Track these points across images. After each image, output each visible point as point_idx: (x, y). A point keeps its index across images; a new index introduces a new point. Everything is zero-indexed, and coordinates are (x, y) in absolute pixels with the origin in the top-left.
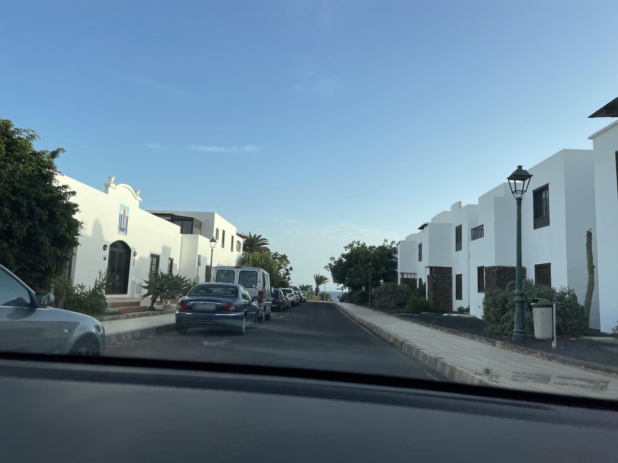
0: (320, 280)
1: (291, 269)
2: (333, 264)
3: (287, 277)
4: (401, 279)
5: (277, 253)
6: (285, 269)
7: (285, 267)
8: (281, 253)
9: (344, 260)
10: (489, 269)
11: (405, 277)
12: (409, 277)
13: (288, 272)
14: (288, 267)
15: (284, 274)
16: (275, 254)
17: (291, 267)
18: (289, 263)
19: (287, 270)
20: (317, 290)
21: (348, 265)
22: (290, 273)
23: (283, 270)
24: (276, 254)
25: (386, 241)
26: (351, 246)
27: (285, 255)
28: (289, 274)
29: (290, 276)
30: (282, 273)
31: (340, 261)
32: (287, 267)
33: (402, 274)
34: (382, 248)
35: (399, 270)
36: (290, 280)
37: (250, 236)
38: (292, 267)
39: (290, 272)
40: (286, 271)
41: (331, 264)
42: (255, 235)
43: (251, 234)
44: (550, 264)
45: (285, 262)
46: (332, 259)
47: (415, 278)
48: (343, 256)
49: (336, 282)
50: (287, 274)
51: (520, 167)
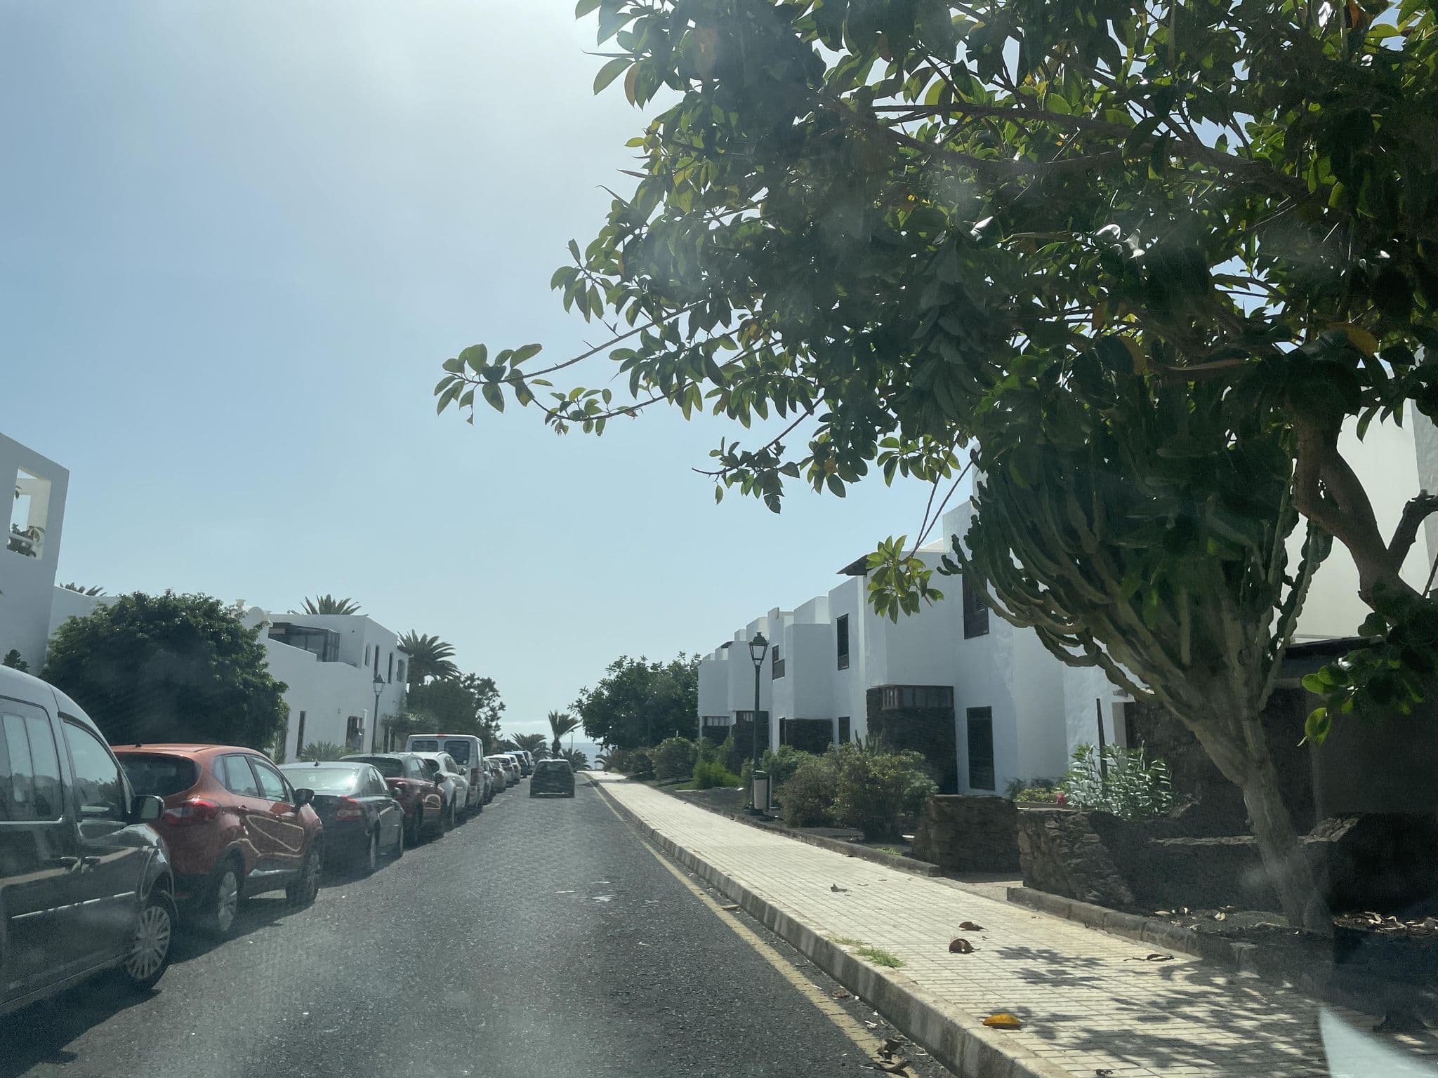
0: (561, 725)
1: (502, 707)
2: (585, 701)
3: (494, 724)
4: (703, 727)
5: (473, 675)
6: (488, 709)
7: (489, 703)
8: (482, 674)
9: (606, 693)
10: (789, 721)
11: (710, 723)
12: (716, 724)
13: (496, 714)
14: (496, 704)
15: (486, 719)
16: (467, 679)
17: (501, 703)
18: (498, 696)
19: (493, 709)
20: (557, 745)
21: (614, 702)
22: (499, 715)
23: (486, 709)
24: (472, 678)
25: (682, 654)
26: (619, 664)
27: (489, 680)
28: (498, 719)
29: (499, 722)
30: (483, 717)
31: (598, 694)
32: (494, 704)
33: (706, 718)
34: (677, 668)
35: (701, 713)
36: (499, 729)
37: (415, 637)
38: (504, 703)
39: (500, 713)
40: (490, 713)
41: (581, 701)
42: (425, 637)
43: (416, 633)
44: (848, 718)
45: (490, 694)
46: (583, 691)
47: (727, 725)
48: (604, 683)
49: (591, 735)
50: (494, 717)
51: (759, 634)
